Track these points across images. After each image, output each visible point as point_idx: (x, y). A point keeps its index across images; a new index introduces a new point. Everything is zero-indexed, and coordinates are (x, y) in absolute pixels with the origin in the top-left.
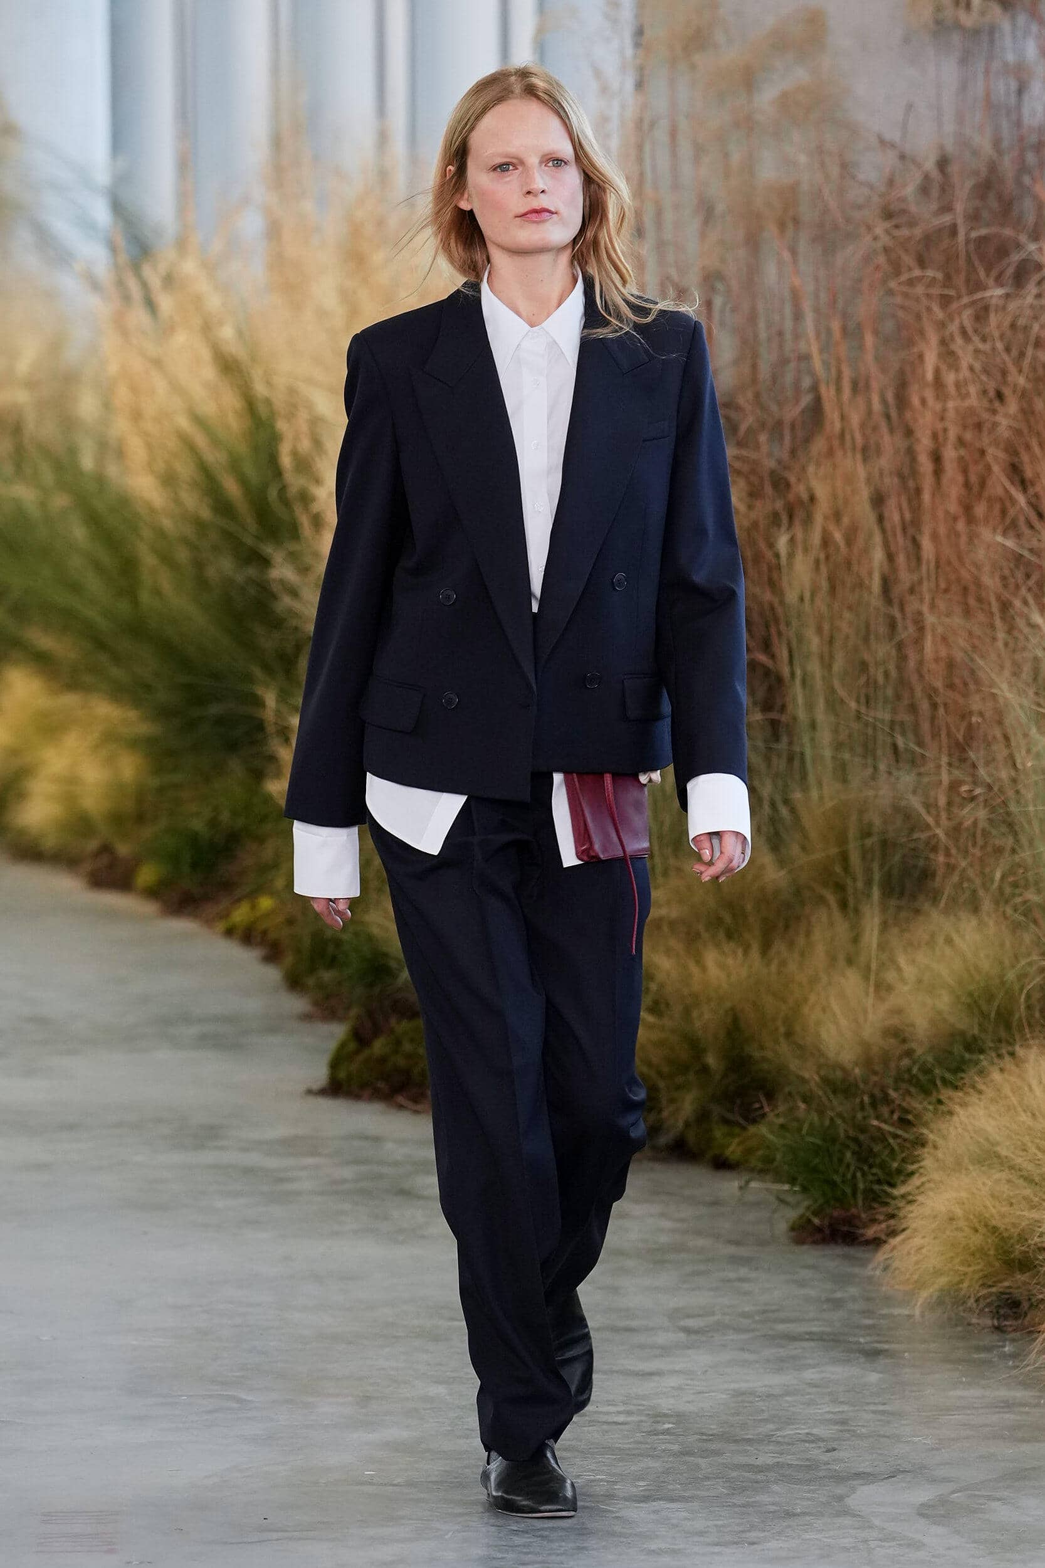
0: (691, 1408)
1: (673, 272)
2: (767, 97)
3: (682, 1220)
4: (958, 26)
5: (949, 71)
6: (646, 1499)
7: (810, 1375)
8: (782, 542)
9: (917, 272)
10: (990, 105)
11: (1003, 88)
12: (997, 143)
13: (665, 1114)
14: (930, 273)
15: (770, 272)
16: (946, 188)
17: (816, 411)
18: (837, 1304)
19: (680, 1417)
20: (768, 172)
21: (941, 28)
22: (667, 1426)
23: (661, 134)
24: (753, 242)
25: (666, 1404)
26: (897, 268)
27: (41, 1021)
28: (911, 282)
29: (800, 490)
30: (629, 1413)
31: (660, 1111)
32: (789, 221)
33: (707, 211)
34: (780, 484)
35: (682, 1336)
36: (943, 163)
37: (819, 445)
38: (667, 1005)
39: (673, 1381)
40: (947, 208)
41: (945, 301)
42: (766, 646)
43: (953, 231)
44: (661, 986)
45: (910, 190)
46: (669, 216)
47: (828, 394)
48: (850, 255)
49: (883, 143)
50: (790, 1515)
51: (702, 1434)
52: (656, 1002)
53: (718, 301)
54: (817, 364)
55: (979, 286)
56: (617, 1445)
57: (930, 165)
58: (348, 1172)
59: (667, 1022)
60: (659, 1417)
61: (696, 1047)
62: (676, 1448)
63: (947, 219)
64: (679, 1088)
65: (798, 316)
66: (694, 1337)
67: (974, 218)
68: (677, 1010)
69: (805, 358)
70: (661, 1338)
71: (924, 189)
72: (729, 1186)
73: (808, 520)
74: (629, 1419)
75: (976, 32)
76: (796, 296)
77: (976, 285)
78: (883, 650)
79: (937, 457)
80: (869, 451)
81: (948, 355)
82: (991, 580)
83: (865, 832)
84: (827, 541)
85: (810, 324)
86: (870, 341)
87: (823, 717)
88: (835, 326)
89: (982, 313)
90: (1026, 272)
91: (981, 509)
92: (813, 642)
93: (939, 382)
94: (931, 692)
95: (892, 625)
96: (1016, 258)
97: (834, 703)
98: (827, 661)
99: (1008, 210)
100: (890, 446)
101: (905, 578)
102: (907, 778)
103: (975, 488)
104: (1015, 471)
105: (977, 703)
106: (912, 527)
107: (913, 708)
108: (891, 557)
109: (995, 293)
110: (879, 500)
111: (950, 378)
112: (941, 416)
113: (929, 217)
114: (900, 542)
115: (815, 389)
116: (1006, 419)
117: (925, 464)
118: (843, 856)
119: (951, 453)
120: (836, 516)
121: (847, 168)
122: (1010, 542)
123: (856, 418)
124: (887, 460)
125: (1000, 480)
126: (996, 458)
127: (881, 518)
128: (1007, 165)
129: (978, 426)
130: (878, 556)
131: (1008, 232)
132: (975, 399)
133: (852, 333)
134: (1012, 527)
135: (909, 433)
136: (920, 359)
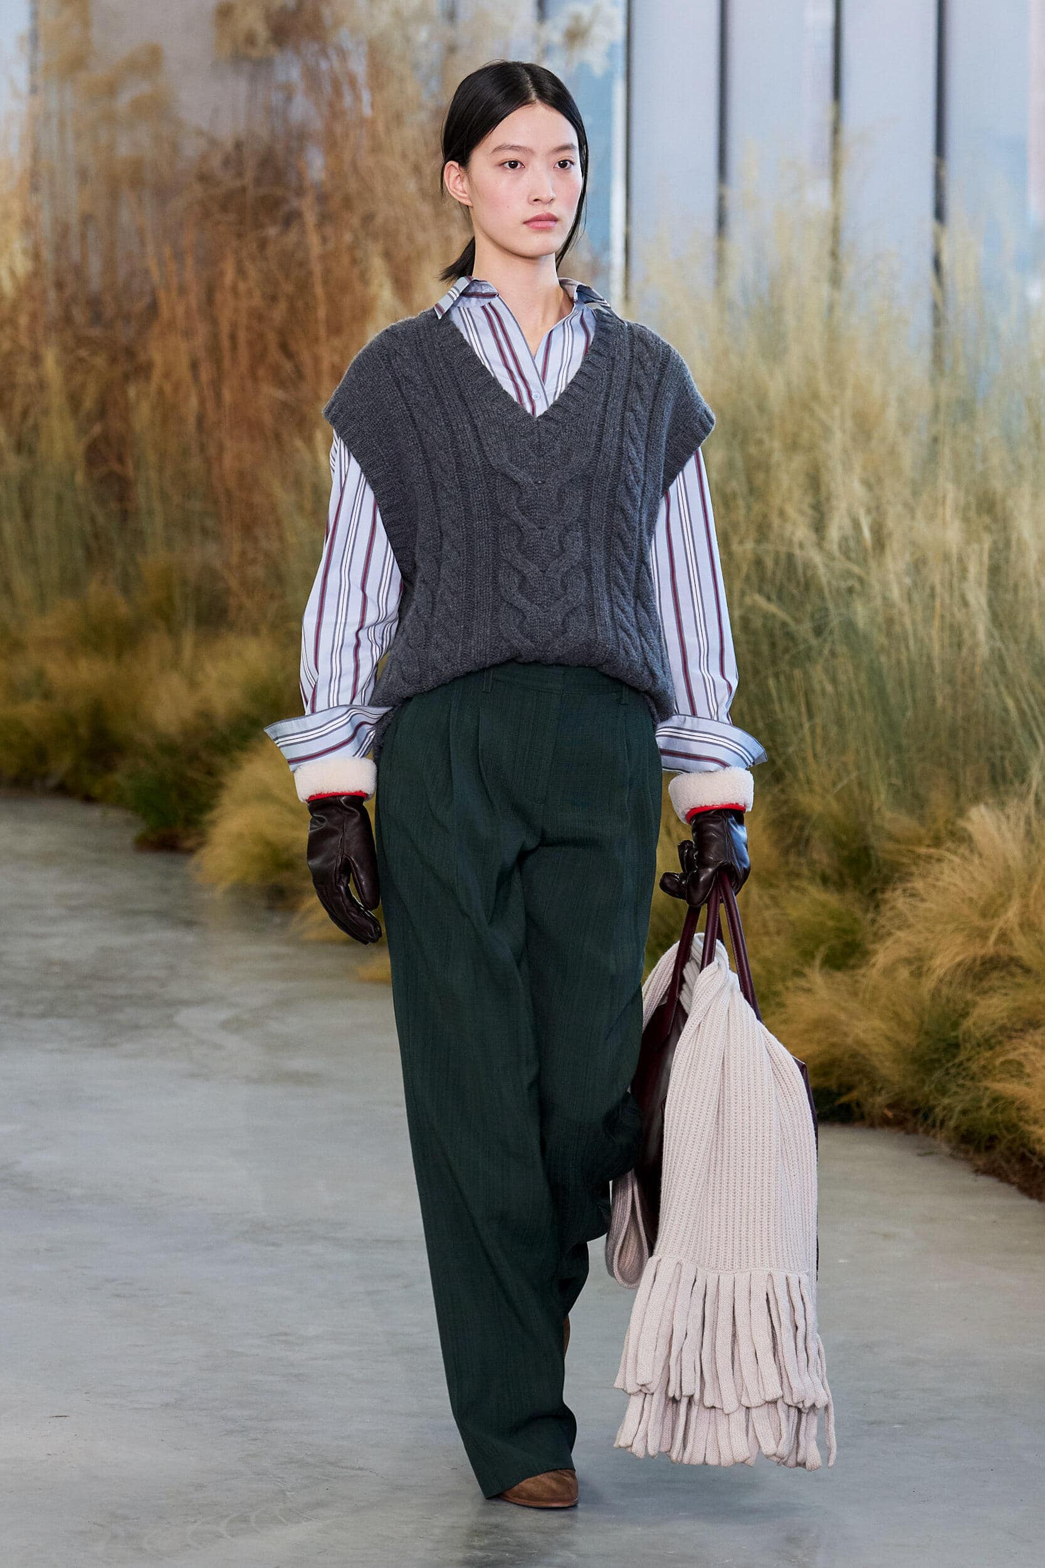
2: (124, 101)
4: (247, 57)
5: (240, 87)
6: (43, 1016)
7: (150, 936)
8: (132, 392)
9: (220, 216)
10: (269, 110)
11: (277, 98)
12: (273, 133)
14: (232, 217)
15: (125, 216)
16: (240, 163)
17: (153, 308)
18: (164, 891)
19: (64, 964)
20: (124, 150)
21: (238, 58)
24: (114, 196)
26: (207, 214)
28: (218, 223)
29: (142, 357)
32: (137, 183)
33: (83, 175)
34: (130, 353)
36: (238, 146)
37: (156, 329)
40: (240, 175)
41: (240, 236)
42: (121, 459)
45: (216, 162)
47: (162, 295)
48: (177, 204)
49: (200, 133)
50: (137, 1027)
53: (91, 234)
54: (155, 275)
55: (262, 226)
57: (229, 146)
60: (51, 963)
61: (72, 722)
63: (238, 183)
65: (143, 243)
67: (258, 181)
69: (147, 272)
71: (226, 162)
72: (95, 813)
73: (148, 378)
75: (258, 62)
76: (141, 232)
77: (260, 226)
78: (195, 463)
79: (233, 337)
80: (188, 334)
81: (241, 271)
82: (267, 419)
83: (184, 582)
84: (161, 392)
85: (150, 249)
86: (190, 261)
87: (157, 505)
88: (167, 251)
89: (263, 244)
90: (291, 219)
91: (261, 372)
92: (152, 458)
93: (234, 290)
94: (228, 493)
95: (202, 448)
96: (286, 208)
97: (164, 497)
98: (161, 470)
99: (279, 176)
100: (202, 330)
101: (211, 416)
102: (212, 548)
103: (258, 358)
104: (284, 348)
105: (257, 498)
106: (217, 384)
107: (216, 502)
108: (202, 402)
109: (272, 231)
110: (194, 366)
111: (242, 287)
112: (236, 310)
113: (228, 181)
114: (208, 393)
115: (153, 293)
116: (279, 313)
117: (226, 343)
118: (169, 599)
119: (242, 336)
120: (167, 375)
121: (175, 148)
122: (280, 394)
123: (180, 310)
124: (201, 338)
125: (275, 354)
126: (272, 338)
127: (196, 377)
128: (279, 147)
129: (260, 318)
130: (194, 402)
131: (279, 192)
132: (257, 301)
133: (179, 256)
134: (281, 384)
135: (214, 321)
136: (222, 274)
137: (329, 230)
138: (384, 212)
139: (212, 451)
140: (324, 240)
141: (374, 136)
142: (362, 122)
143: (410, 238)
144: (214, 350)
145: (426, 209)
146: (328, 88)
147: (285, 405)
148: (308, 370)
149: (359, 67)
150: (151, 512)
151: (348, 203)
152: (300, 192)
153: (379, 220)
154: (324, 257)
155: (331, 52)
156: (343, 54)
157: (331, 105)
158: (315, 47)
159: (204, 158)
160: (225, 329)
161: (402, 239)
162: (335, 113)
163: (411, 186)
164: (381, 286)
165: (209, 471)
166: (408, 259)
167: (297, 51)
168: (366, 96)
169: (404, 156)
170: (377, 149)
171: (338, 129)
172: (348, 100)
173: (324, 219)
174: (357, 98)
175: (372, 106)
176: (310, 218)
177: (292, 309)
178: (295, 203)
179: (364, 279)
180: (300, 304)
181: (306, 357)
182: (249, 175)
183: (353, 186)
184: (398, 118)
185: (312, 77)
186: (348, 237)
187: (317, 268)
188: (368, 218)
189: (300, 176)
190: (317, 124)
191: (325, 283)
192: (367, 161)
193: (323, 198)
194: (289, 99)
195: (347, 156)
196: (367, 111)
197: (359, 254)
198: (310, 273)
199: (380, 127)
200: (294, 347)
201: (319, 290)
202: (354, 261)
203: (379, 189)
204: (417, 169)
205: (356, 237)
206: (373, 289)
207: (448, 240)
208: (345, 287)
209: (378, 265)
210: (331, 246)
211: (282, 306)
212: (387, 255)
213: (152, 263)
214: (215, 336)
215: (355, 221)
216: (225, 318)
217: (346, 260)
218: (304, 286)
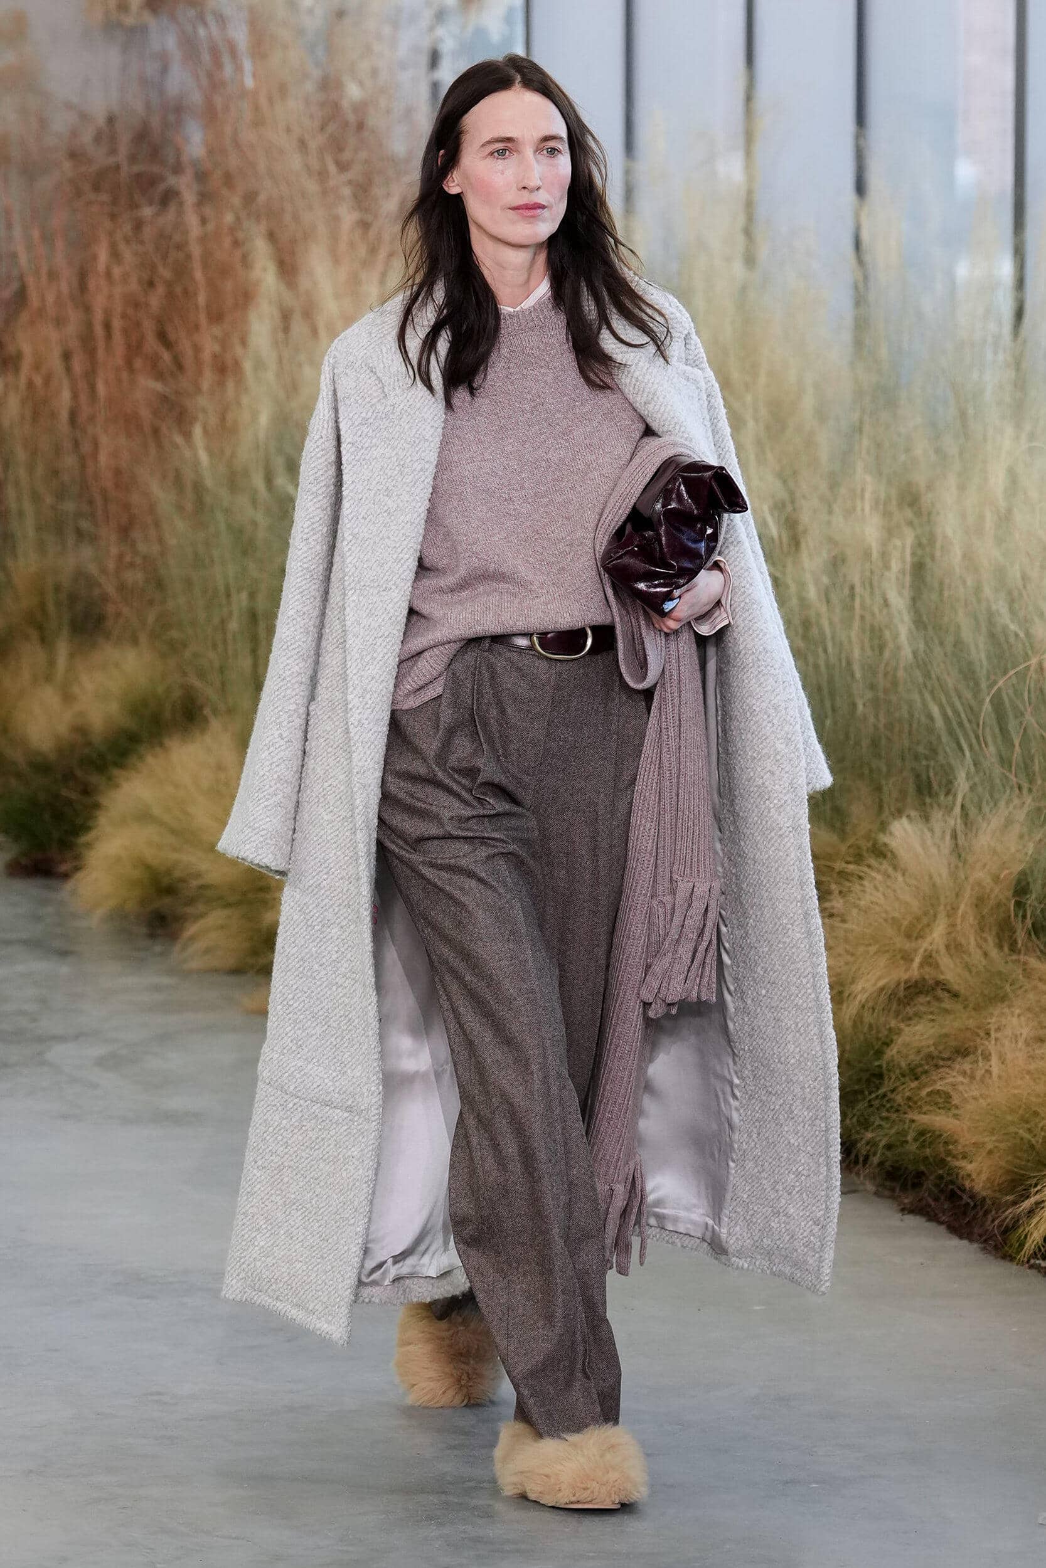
4: (120, 25)
5: (113, 56)
7: (20, 968)
9: (92, 196)
10: (143, 81)
11: (151, 69)
12: (148, 106)
14: (105, 197)
16: (113, 139)
17: (22, 293)
18: (38, 918)
21: (110, 27)
26: (79, 193)
28: (90, 203)
36: (111, 120)
37: (24, 317)
40: (113, 151)
41: (113, 217)
43: (118, 168)
45: (87, 137)
47: (30, 281)
48: (46, 183)
49: (69, 106)
50: (6, 1065)
54: (23, 259)
55: (137, 206)
57: (101, 121)
63: (111, 160)
65: (9, 226)
67: (133, 158)
69: (14, 256)
71: (98, 138)
73: (17, 370)
75: (132, 30)
76: (7, 212)
77: (134, 206)
78: (69, 461)
79: (107, 326)
80: (60, 322)
81: (115, 255)
82: (145, 413)
83: (58, 588)
84: (30, 384)
85: (17, 232)
86: (60, 244)
87: (28, 507)
88: (36, 234)
89: (138, 225)
90: (168, 198)
91: (138, 363)
92: (21, 455)
93: (108, 274)
94: (104, 492)
95: (76, 444)
96: (161, 187)
97: (36, 498)
98: (31, 468)
99: (155, 153)
100: (74, 317)
101: (85, 411)
102: (87, 551)
103: (134, 349)
104: (162, 337)
105: (135, 498)
106: (90, 375)
107: (91, 502)
108: (75, 396)
109: (147, 212)
110: (67, 356)
111: (117, 271)
112: (110, 297)
113: (100, 158)
114: (82, 385)
115: (21, 278)
116: (155, 300)
117: (99, 331)
118: (42, 606)
119: (117, 324)
120: (37, 367)
121: (43, 123)
122: (158, 386)
123: (50, 298)
124: (72, 328)
125: (151, 343)
126: (149, 327)
127: (68, 369)
128: (155, 122)
129: (137, 305)
130: (66, 395)
131: (155, 169)
132: (134, 286)
133: (47, 238)
134: (160, 376)
135: (87, 309)
136: (95, 257)
137: (208, 211)
138: (267, 191)
139: (86, 447)
140: (204, 221)
141: (257, 108)
142: (243, 93)
143: (296, 218)
144: (87, 339)
145: (312, 186)
146: (206, 57)
147: (164, 398)
148: (188, 361)
149: (240, 35)
150: (21, 514)
151: (228, 180)
152: (178, 169)
153: (262, 198)
154: (203, 239)
155: (210, 18)
156: (221, 20)
157: (210, 75)
158: (192, 13)
159: (74, 134)
160: (98, 317)
161: (287, 218)
162: (215, 84)
163: (296, 162)
164: (265, 270)
165: (83, 466)
166: (293, 241)
167: (173, 17)
168: (247, 65)
169: (288, 130)
170: (258, 122)
171: (218, 101)
172: (228, 70)
173: (204, 197)
174: (239, 68)
175: (254, 76)
176: (189, 197)
177: (170, 295)
178: (172, 181)
179: (246, 261)
180: (178, 290)
181: (185, 346)
182: (124, 150)
183: (233, 161)
184: (283, 89)
185: (190, 46)
186: (229, 218)
187: (196, 250)
188: (250, 198)
189: (178, 152)
190: (196, 98)
191: (205, 265)
192: (248, 136)
193: (202, 176)
194: (165, 70)
195: (228, 130)
196: (249, 83)
197: (240, 235)
198: (189, 257)
199: (263, 101)
200: (172, 336)
201: (198, 275)
202: (236, 243)
203: (262, 166)
204: (302, 144)
205: (238, 219)
206: (256, 273)
207: (336, 219)
208: (225, 271)
209: (261, 250)
210: (210, 227)
211: (161, 290)
212: (271, 236)
213: (20, 249)
214: (89, 325)
215: (236, 201)
216: (99, 303)
217: (227, 242)
218: (182, 271)
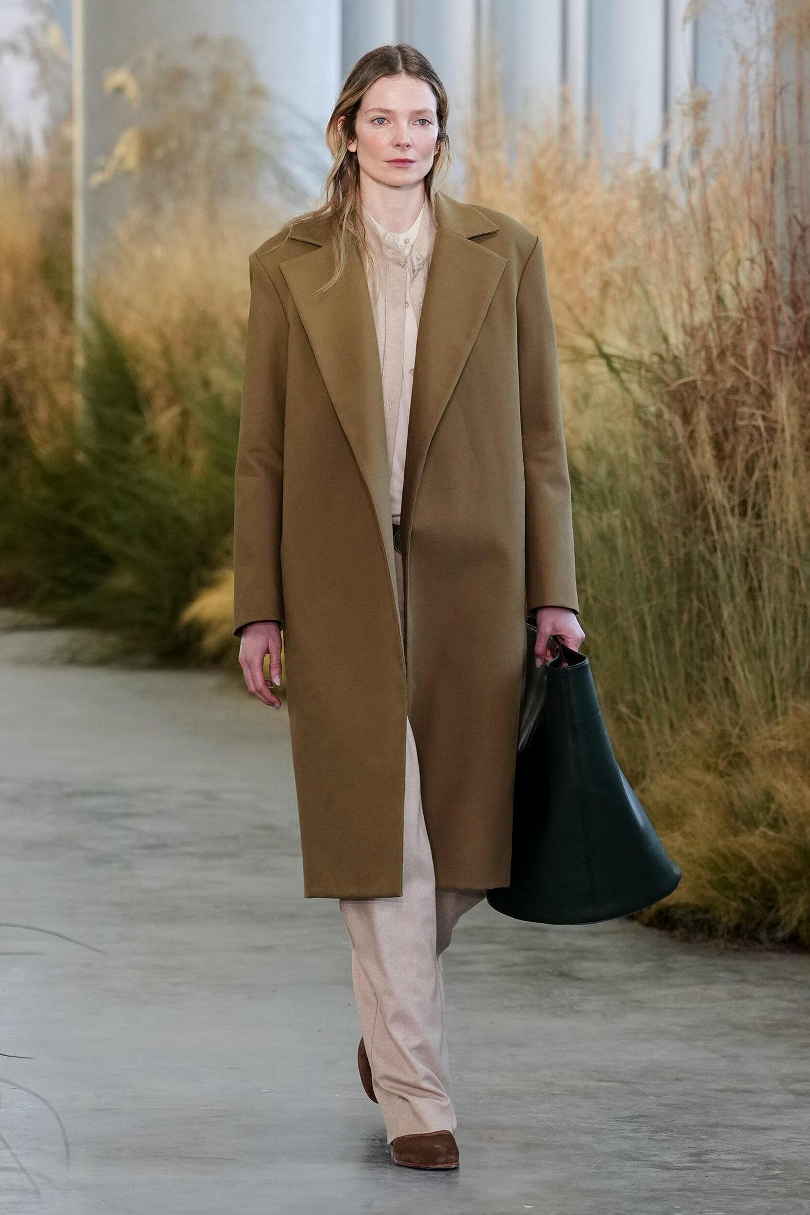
0: (795, 1157)
1: (798, 212)
3: (795, 1001)
13: (782, 912)
22: (776, 1172)
23: (790, 98)
25: (776, 1153)
27: (268, 828)
30: (744, 1161)
31: (778, 910)
35: (791, 1098)
38: (785, 822)
39: (784, 1135)
44: (780, 806)
46: (795, 166)
51: (806, 1179)
52: (776, 820)
56: (734, 1188)
58: (518, 958)
59: (783, 835)
62: (783, 1190)
64: (793, 891)
66: (802, 1098)
68: (793, 826)
70: (774, 1099)
74: (746, 1165)
